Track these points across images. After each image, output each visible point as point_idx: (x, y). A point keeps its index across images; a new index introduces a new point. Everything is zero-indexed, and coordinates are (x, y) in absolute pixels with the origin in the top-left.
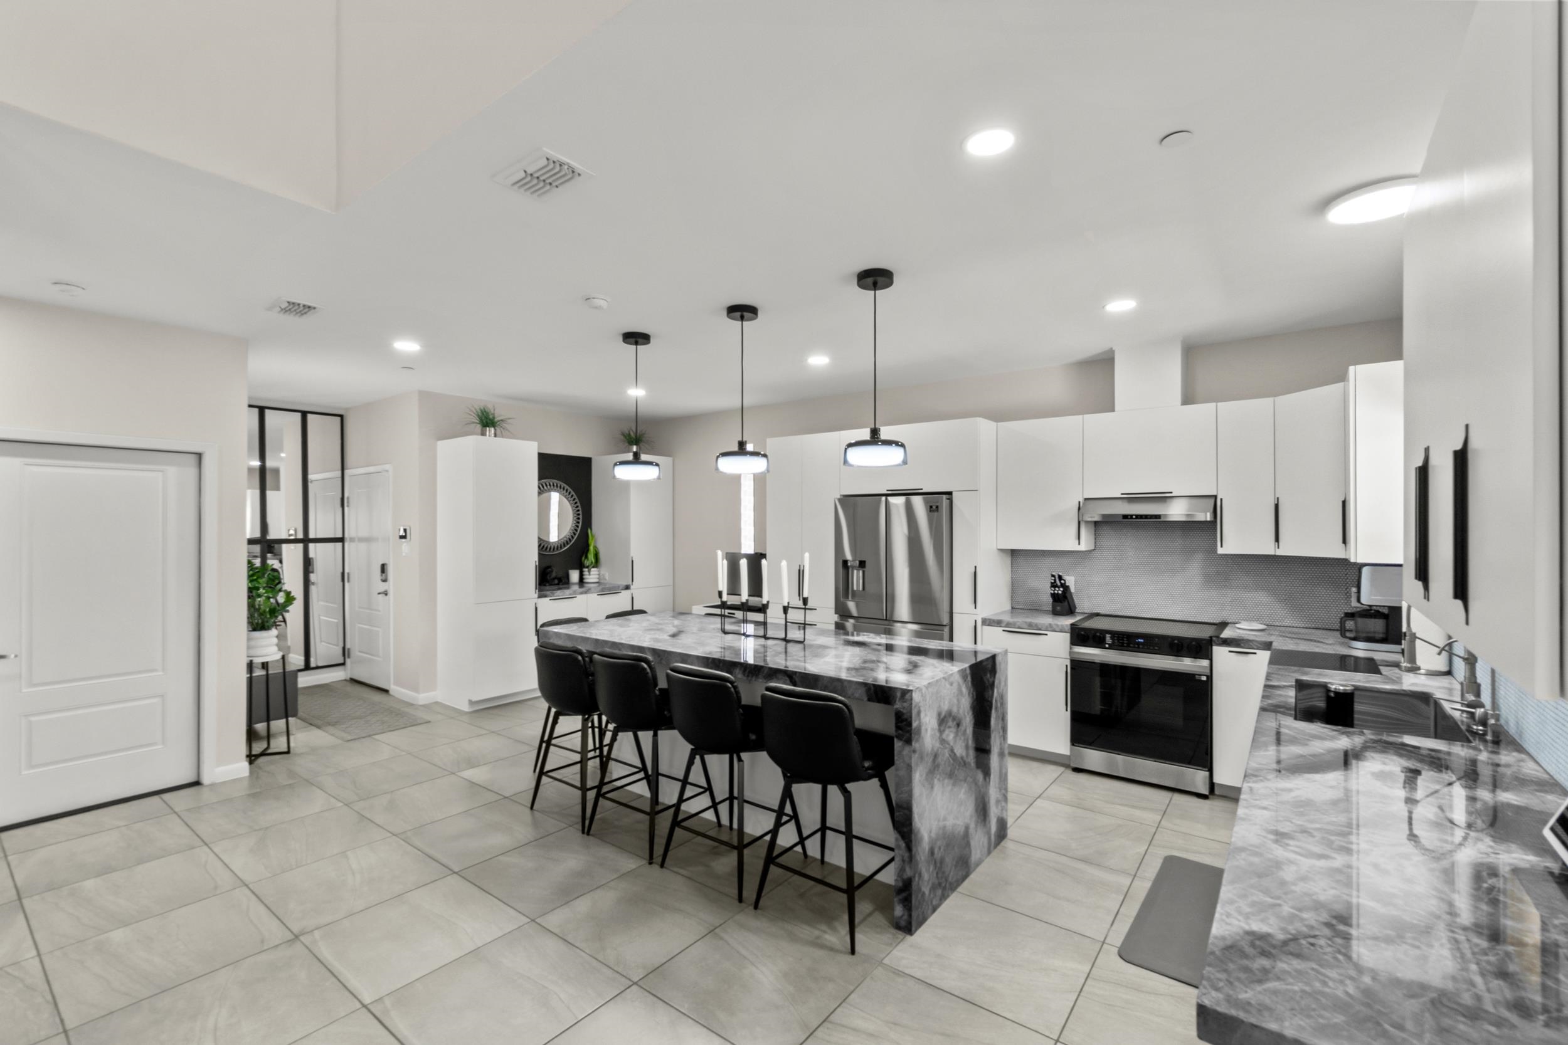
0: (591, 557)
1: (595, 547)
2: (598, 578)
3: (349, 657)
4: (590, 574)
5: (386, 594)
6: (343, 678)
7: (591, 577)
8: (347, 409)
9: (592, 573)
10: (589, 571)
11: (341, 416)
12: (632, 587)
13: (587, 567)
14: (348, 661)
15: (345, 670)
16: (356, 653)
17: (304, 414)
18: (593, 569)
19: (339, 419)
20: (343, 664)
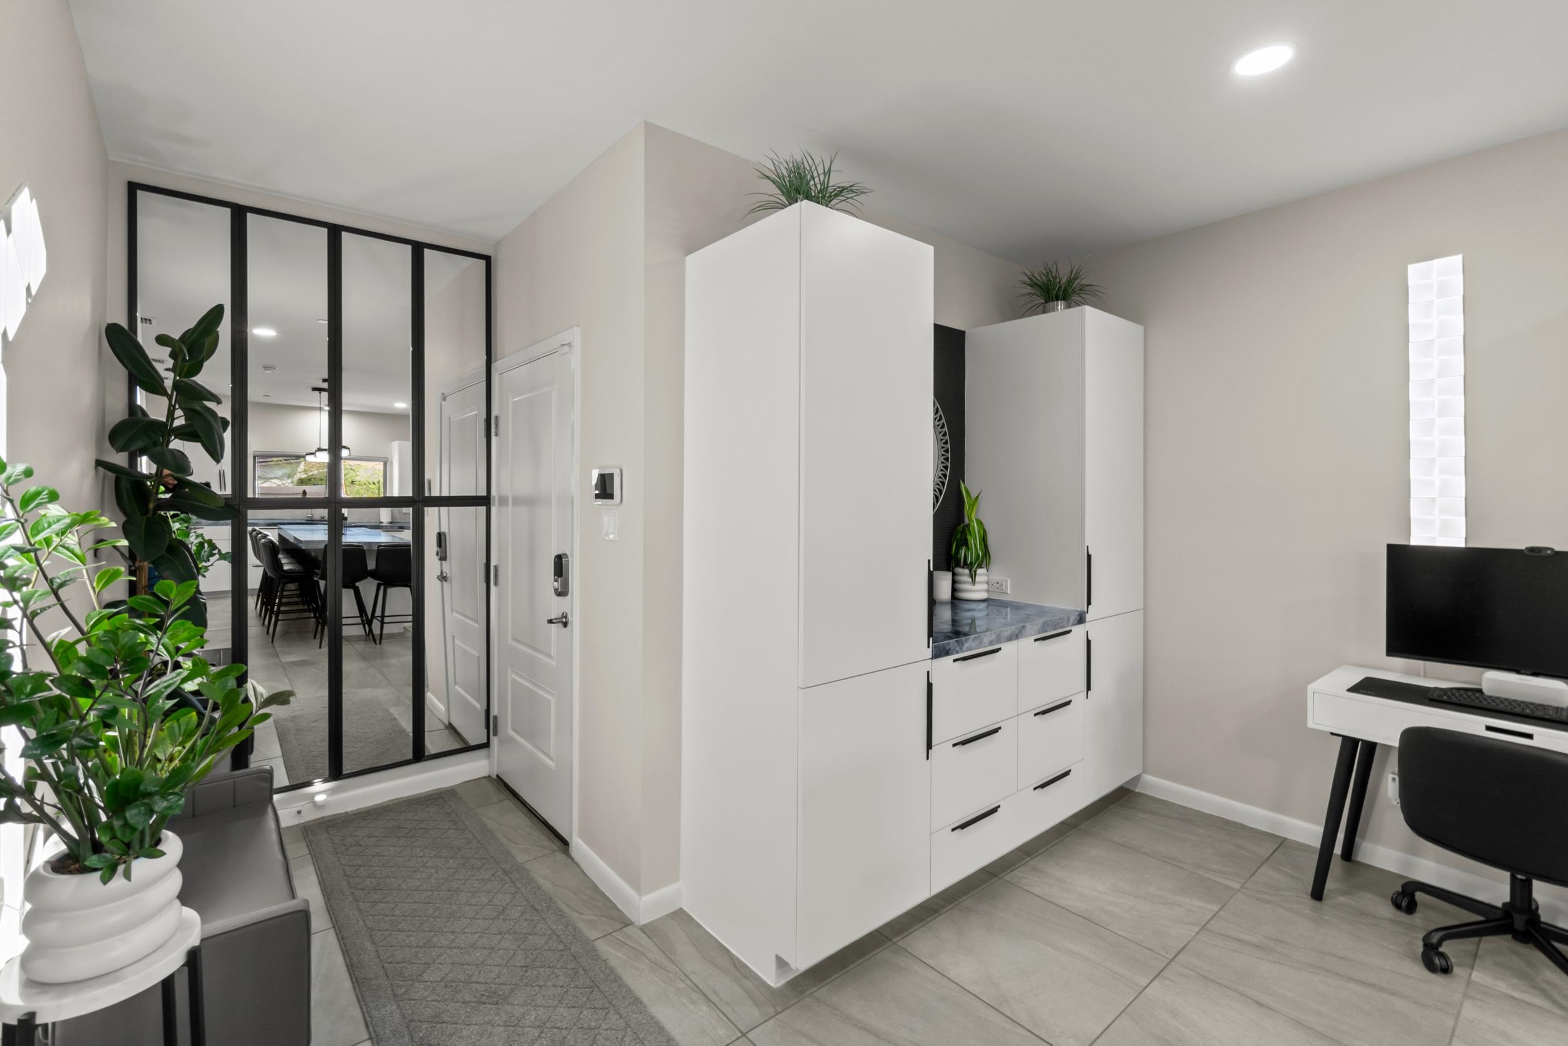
0: (974, 542)
1: (980, 523)
2: (988, 591)
3: (495, 734)
4: (974, 582)
5: (565, 625)
6: (486, 774)
7: (977, 587)
8: (497, 244)
9: (978, 578)
10: (973, 576)
11: (488, 259)
12: (1088, 617)
13: (965, 565)
14: (494, 741)
15: (489, 757)
16: (507, 727)
17: (418, 249)
18: (979, 571)
19: (483, 262)
20: (486, 745)
